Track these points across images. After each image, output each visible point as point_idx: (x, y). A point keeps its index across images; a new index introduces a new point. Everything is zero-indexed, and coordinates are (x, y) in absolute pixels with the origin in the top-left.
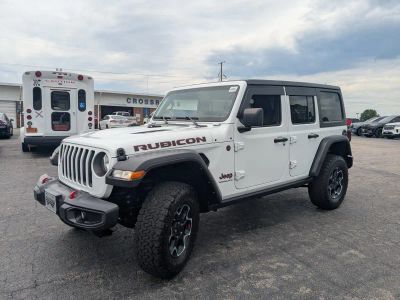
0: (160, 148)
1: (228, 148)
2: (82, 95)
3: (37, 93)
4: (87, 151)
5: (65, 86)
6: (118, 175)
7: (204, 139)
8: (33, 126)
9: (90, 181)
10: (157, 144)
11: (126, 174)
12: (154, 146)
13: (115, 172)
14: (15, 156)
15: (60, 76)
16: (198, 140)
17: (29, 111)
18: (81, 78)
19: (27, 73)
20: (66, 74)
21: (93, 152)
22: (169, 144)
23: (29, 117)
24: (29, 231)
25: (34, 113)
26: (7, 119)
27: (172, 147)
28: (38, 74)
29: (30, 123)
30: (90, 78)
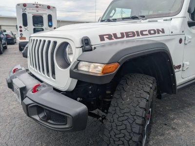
0: (125, 38)
1: (181, 41)
2: (50, 18)
3: (24, 16)
4: (49, 42)
5: (40, 12)
6: (84, 68)
7: (163, 31)
8: (23, 36)
9: (53, 73)
10: (122, 34)
11: (96, 67)
12: (119, 35)
13: (81, 64)
14: (15, 53)
15: (37, 6)
16: (158, 31)
17: (21, 27)
18: (49, 7)
19: (18, 5)
20: (40, 5)
21: (55, 43)
22: (133, 34)
23: (21, 31)
24: (11, 107)
25: (23, 28)
26: (13, 34)
27: (136, 37)
28: (25, 5)
29: (21, 34)
30: (54, 8)
